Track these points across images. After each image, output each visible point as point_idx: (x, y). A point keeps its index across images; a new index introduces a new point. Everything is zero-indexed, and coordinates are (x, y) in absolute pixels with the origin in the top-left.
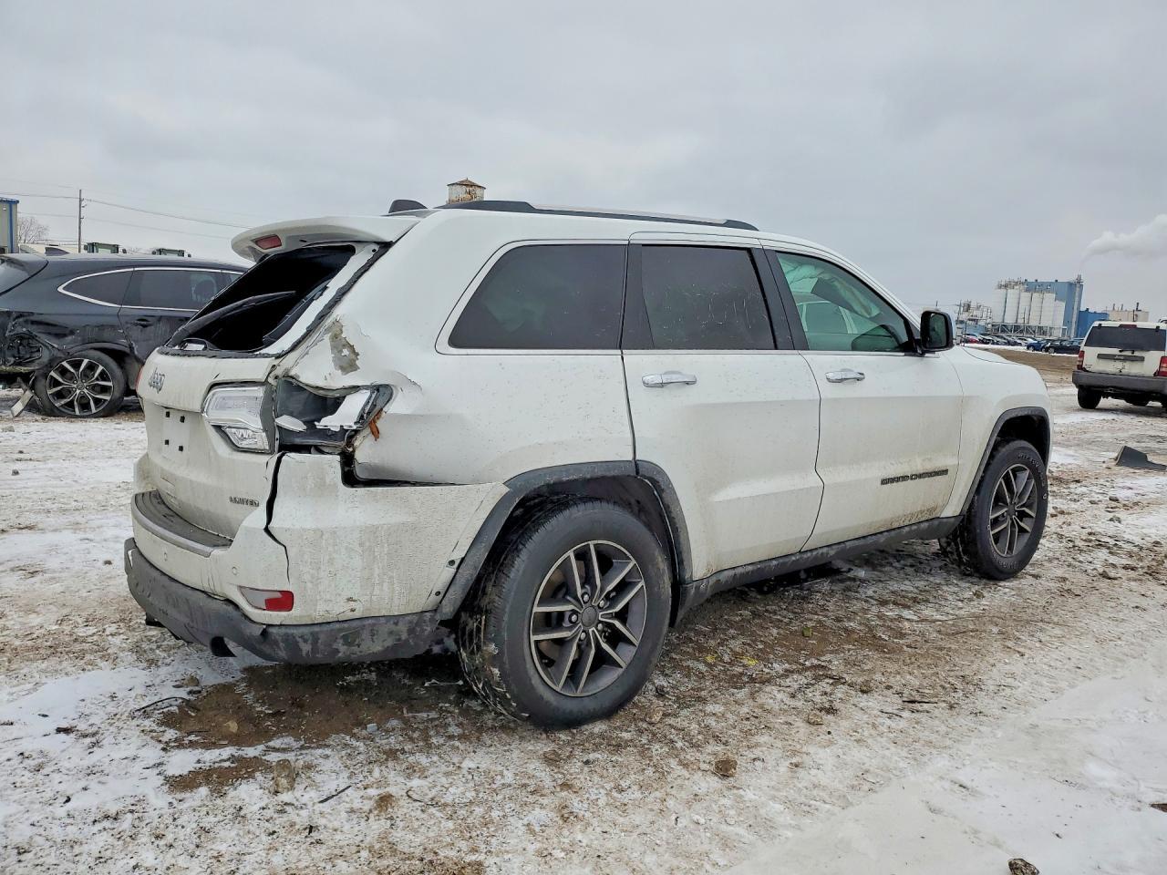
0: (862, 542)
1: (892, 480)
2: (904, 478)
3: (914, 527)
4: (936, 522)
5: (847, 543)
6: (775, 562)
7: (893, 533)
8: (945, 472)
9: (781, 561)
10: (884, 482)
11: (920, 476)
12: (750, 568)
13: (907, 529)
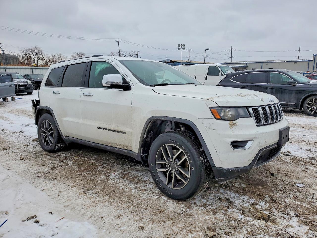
0: (101, 145)
1: (101, 128)
2: (106, 129)
3: (121, 150)
4: (131, 152)
5: (97, 144)
6: (79, 140)
7: (112, 148)
8: (124, 133)
9: (81, 140)
10: (99, 128)
11: (112, 131)
12: (74, 139)
13: (118, 149)
